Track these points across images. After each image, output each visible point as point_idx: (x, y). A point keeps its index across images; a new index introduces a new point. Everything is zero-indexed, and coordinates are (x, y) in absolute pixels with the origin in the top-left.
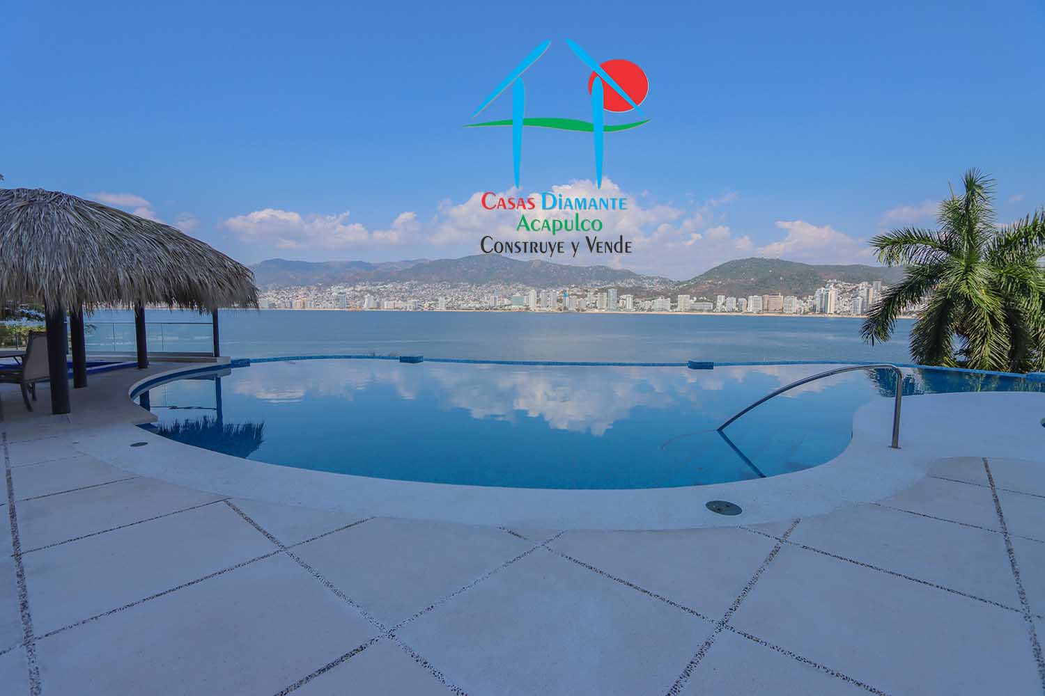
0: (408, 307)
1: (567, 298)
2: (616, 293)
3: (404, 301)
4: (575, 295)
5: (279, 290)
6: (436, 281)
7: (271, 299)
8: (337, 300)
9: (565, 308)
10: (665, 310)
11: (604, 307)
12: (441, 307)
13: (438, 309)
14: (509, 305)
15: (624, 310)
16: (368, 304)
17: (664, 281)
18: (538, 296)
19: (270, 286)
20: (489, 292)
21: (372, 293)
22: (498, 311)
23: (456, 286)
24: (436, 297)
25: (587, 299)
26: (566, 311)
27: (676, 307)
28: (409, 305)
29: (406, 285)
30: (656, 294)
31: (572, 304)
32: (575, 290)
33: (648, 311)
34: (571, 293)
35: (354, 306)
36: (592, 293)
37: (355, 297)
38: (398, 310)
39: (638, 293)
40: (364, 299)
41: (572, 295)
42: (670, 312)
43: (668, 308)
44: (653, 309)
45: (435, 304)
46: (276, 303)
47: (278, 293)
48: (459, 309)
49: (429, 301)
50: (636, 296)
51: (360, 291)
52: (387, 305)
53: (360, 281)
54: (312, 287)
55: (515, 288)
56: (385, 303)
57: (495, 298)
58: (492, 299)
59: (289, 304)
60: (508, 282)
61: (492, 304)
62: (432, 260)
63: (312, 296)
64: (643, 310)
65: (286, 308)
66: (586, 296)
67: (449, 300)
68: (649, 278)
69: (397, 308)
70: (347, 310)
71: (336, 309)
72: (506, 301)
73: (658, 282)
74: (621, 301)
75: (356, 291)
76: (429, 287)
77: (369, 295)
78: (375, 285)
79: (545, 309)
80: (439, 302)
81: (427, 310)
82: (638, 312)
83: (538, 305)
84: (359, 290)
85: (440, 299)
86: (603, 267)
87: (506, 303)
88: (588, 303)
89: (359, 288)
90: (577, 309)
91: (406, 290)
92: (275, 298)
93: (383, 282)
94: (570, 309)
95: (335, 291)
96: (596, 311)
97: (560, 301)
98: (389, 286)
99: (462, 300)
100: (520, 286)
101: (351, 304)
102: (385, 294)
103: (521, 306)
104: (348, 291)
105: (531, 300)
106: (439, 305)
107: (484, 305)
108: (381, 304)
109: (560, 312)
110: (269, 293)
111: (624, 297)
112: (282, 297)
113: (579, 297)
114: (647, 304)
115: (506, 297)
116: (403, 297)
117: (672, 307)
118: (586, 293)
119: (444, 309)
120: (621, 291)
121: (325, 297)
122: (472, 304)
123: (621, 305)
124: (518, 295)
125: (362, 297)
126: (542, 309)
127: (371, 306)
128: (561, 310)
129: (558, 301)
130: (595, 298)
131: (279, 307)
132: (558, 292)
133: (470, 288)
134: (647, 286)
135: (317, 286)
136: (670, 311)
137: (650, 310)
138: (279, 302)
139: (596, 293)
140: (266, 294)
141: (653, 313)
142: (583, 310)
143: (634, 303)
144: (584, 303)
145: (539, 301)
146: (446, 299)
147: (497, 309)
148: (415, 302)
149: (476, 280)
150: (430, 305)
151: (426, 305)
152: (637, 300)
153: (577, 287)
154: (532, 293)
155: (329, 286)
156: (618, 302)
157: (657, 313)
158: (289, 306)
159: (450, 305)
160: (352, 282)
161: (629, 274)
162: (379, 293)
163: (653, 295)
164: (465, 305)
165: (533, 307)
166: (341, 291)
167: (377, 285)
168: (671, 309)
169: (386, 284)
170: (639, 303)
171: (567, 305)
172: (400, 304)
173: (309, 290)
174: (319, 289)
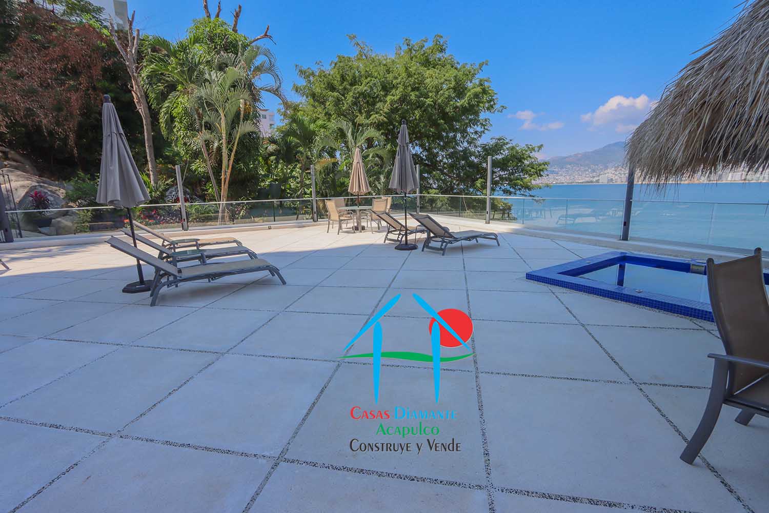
7: (610, 175)
46: (614, 179)
47: (616, 171)
65: (622, 182)
92: (613, 174)
110: (608, 171)
112: (619, 173)
131: (616, 182)
138: (616, 177)
140: (605, 172)
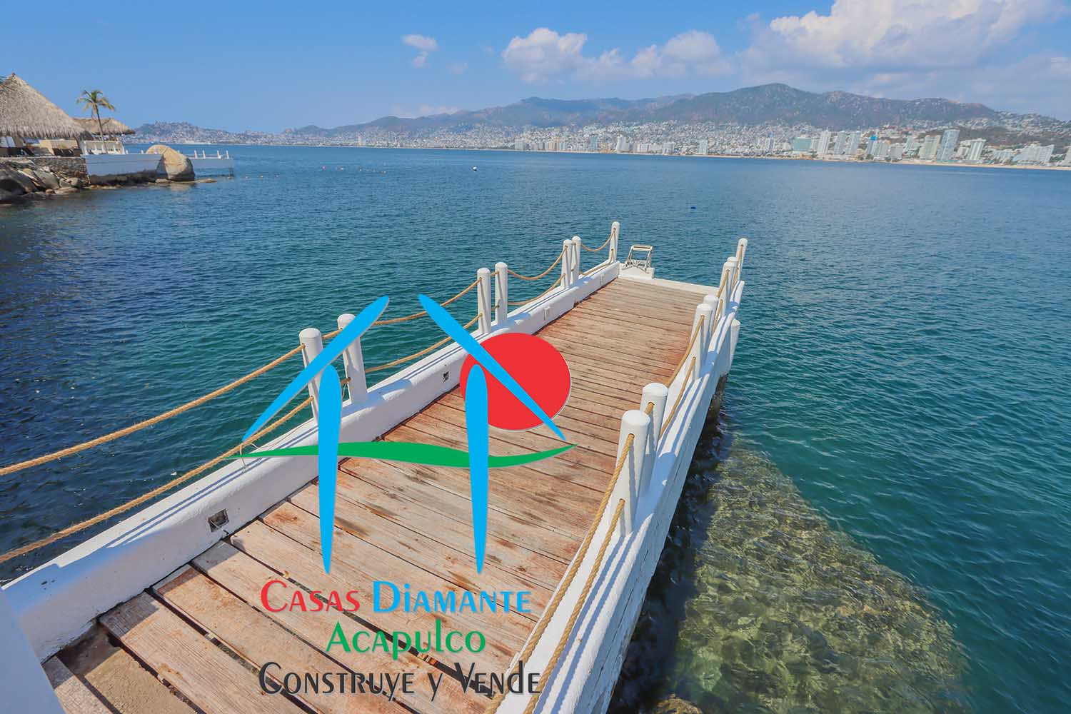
0: (664, 151)
1: (875, 143)
2: (956, 136)
3: (658, 144)
4: (888, 139)
5: (534, 131)
6: (699, 120)
8: (589, 142)
9: (869, 156)
10: (1040, 163)
11: (932, 156)
12: (702, 152)
13: (696, 154)
14: (790, 151)
15: (964, 162)
16: (620, 146)
17: (1045, 121)
18: (831, 140)
19: (525, 127)
20: (763, 135)
21: (623, 133)
22: (772, 158)
23: (722, 128)
24: (696, 141)
25: (905, 145)
26: (870, 160)
27: (1058, 159)
28: (665, 148)
29: (663, 126)
30: (1027, 139)
31: (880, 151)
32: (888, 133)
33: (1006, 163)
34: (881, 136)
35: (605, 148)
36: (915, 137)
37: (607, 139)
38: (652, 154)
39: (993, 137)
40: (616, 142)
41: (883, 138)
42: (1048, 166)
43: (1046, 161)
44: (1017, 162)
45: (694, 148)
48: (722, 154)
49: (687, 145)
50: (989, 142)
51: (612, 133)
52: (640, 148)
53: (614, 120)
54: (564, 128)
55: (799, 130)
56: (639, 145)
57: (772, 142)
58: (765, 143)
59: (542, 145)
60: (790, 122)
61: (766, 149)
62: (698, 94)
63: (564, 138)
64: (997, 162)
66: (905, 141)
67: (710, 145)
68: (1014, 116)
69: (650, 152)
70: (597, 152)
71: (586, 152)
72: (785, 146)
73: (1032, 122)
74: (961, 149)
75: (609, 133)
76: (689, 129)
77: (621, 136)
78: (629, 126)
79: (839, 156)
80: (700, 146)
81: (684, 155)
82: (987, 166)
83: (829, 152)
84: (611, 131)
85: (701, 142)
86: (936, 100)
87: (784, 148)
88: (904, 150)
89: (612, 129)
90: (887, 159)
91: (663, 132)
93: (638, 123)
94: (877, 158)
95: (587, 132)
96: (917, 161)
97: (863, 146)
98: (645, 127)
99: (728, 144)
100: (807, 128)
101: (603, 145)
102: (639, 136)
103: (805, 153)
104: (601, 132)
105: (821, 143)
106: (700, 149)
107: (755, 150)
108: (634, 147)
109: (860, 161)
111: (968, 142)
113: (892, 141)
114: (1007, 154)
115: (784, 141)
116: (658, 140)
117: (1052, 160)
118: (905, 136)
119: (704, 154)
120: (965, 134)
121: (577, 139)
122: (739, 149)
123: (959, 153)
124: (804, 137)
125: (615, 140)
126: (834, 157)
127: (623, 150)
128: (862, 159)
129: (860, 147)
130: (918, 144)
132: (862, 135)
133: (739, 130)
134: (1009, 127)
135: (569, 127)
136: (1049, 164)
137: (1010, 162)
139: (922, 136)
141: (1015, 166)
142: (896, 160)
143: (983, 153)
144: (900, 149)
145: (831, 146)
146: (708, 142)
147: (771, 156)
148: (672, 145)
149: (749, 120)
150: (688, 150)
151: (684, 149)
152: (990, 148)
153: (893, 128)
154: (825, 135)
155: (581, 126)
156: (956, 150)
157: (1023, 167)
158: (541, 148)
159: (713, 149)
160: (605, 122)
161: (982, 111)
162: (632, 135)
163: (1018, 141)
164: (731, 150)
165: (822, 153)
166: (594, 132)
167: (632, 125)
168: (1050, 162)
169: (641, 125)
170: (991, 151)
171: (872, 153)
172: (655, 147)
173: (562, 131)
174: (571, 131)
